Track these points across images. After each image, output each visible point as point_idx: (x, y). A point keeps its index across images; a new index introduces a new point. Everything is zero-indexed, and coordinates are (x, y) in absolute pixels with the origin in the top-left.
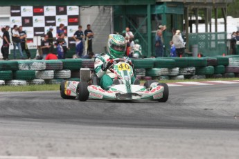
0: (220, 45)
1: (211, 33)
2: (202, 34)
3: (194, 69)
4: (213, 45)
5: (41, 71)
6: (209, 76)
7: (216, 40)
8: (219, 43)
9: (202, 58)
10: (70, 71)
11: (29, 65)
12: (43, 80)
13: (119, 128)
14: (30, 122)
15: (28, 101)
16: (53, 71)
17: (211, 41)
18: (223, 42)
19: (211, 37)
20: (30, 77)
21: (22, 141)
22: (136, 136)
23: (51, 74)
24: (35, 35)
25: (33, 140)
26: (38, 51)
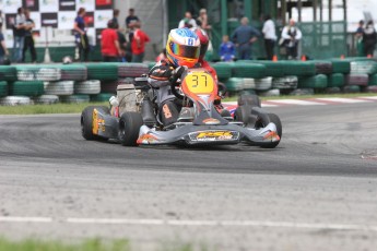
0: (335, 42)
1: (321, 23)
2: (307, 24)
3: (295, 79)
4: (325, 41)
5: (53, 82)
6: (319, 91)
7: (330, 34)
8: (334, 37)
9: (308, 62)
10: (98, 82)
11: (34, 72)
12: (56, 97)
13: (178, 173)
14: (37, 164)
15: (33, 129)
16: (71, 83)
17: (321, 34)
18: (341, 37)
19: (321, 29)
20: (35, 92)
21: (25, 192)
22: (205, 186)
23: (68, 86)
24: (43, 25)
25: (43, 192)
26: (47, 50)
